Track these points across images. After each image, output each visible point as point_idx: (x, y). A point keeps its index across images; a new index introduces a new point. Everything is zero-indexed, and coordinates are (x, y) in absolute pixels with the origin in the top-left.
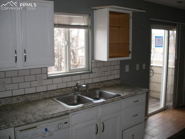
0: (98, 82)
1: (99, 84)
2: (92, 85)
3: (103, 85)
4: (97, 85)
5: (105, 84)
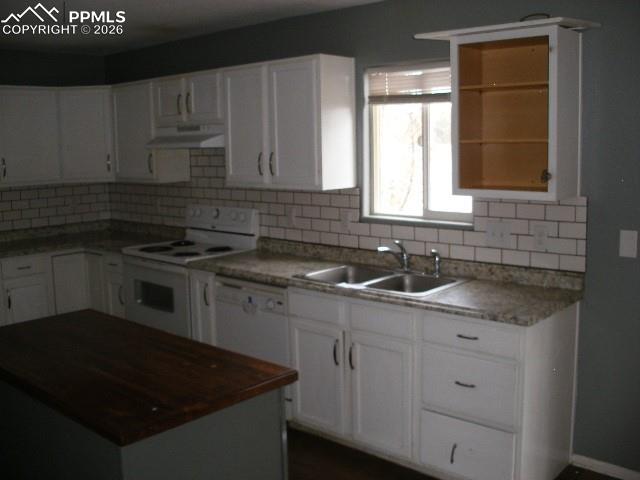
0: (489, 264)
1: (490, 270)
2: (468, 266)
3: (504, 277)
4: (484, 269)
5: (511, 276)
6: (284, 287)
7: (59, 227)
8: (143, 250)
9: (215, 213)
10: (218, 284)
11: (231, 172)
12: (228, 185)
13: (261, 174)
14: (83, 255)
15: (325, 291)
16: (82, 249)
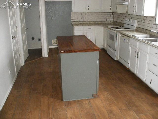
6: (130, 37)
7: (101, 21)
8: (112, 27)
9: (129, 20)
10: (121, 36)
11: (129, 11)
12: (129, 14)
13: (133, 11)
14: (103, 27)
15: (135, 39)
16: (103, 26)
